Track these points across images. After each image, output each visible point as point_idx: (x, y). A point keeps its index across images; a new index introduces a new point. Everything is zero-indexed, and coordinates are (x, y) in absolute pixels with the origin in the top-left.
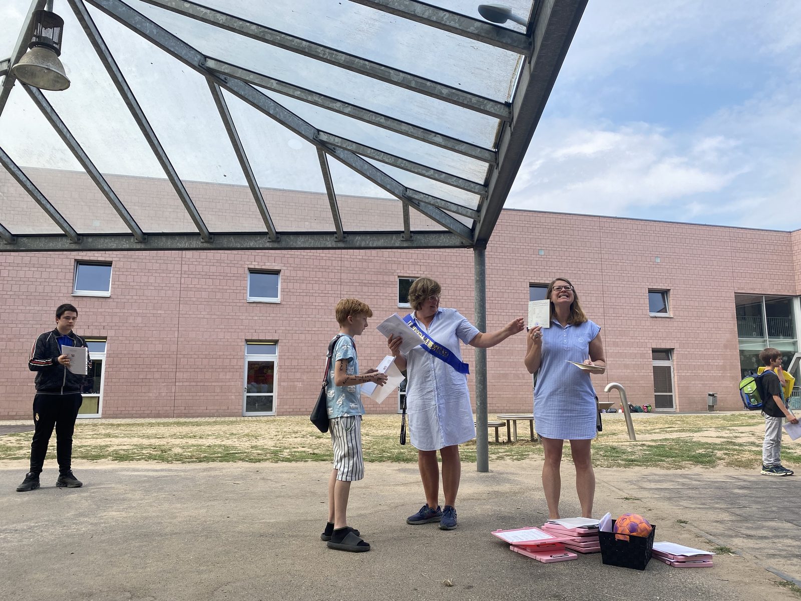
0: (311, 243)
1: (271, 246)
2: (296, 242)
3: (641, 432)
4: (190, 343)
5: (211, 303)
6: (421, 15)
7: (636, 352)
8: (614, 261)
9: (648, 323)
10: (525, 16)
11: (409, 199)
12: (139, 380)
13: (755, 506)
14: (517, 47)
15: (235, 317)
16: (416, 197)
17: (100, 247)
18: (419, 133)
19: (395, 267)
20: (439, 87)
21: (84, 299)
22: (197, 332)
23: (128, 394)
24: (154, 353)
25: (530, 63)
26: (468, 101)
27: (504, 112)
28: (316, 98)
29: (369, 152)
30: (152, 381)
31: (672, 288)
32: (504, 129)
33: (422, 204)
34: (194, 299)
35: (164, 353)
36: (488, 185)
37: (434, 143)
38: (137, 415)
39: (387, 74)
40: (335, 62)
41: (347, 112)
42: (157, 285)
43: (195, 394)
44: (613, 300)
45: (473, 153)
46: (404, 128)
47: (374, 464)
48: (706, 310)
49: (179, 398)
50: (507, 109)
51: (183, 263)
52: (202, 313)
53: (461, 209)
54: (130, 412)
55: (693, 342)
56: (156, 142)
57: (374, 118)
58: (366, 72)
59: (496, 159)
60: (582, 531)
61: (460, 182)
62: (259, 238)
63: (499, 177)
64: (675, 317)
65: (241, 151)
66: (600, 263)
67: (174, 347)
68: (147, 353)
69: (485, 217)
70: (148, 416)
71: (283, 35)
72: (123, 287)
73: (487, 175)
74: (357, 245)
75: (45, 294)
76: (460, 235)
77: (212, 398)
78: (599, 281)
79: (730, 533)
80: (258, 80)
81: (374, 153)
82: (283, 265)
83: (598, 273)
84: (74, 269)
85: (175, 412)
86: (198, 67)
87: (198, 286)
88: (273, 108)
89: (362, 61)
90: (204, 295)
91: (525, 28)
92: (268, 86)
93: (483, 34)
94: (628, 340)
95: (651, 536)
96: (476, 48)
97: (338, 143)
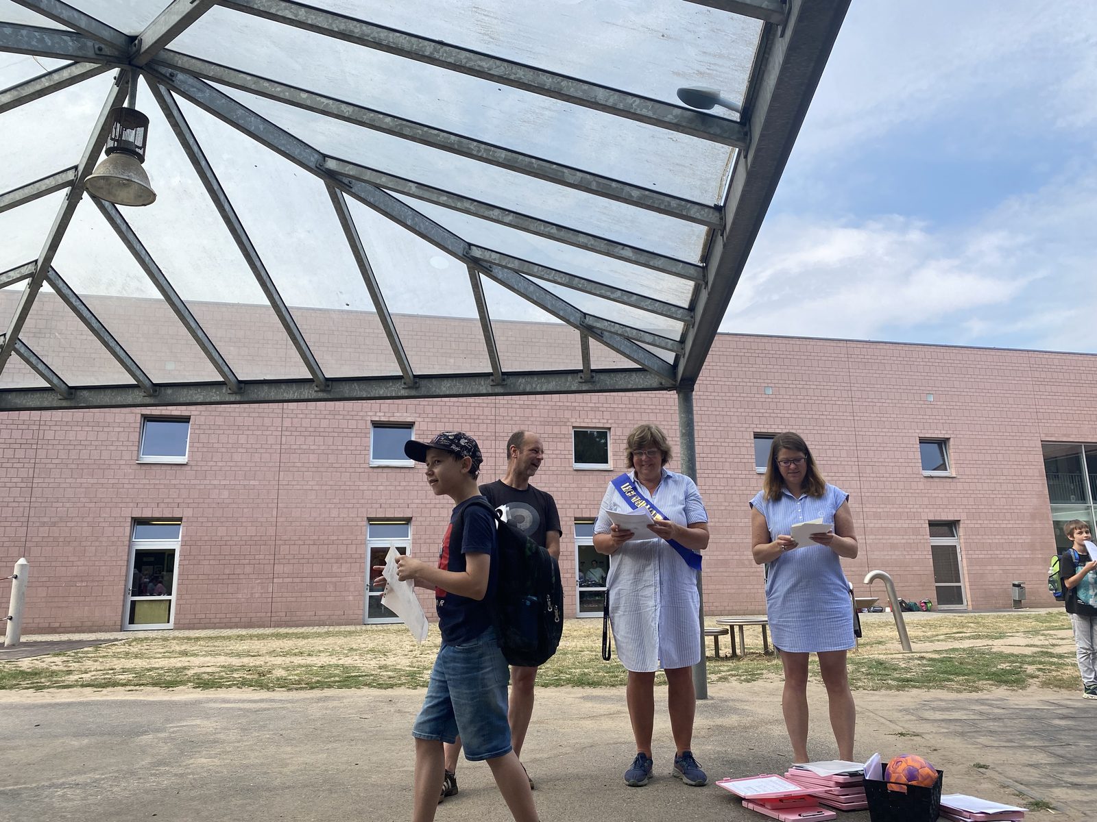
0: (459, 389)
1: (406, 395)
2: (440, 388)
3: (919, 639)
4: (294, 524)
5: (322, 469)
6: (604, 103)
7: (906, 526)
8: (869, 400)
9: (921, 486)
10: (738, 99)
11: (589, 328)
12: (225, 577)
13: (1083, 743)
14: (729, 138)
15: (353, 488)
16: (598, 325)
17: (182, 400)
18: (602, 245)
19: (567, 414)
20: (628, 188)
21: (153, 467)
22: (303, 509)
23: (209, 596)
24: (243, 538)
25: (746, 157)
26: (665, 206)
27: (714, 217)
28: (467, 205)
29: (536, 270)
30: (241, 577)
31: (952, 436)
32: (714, 238)
33: (606, 334)
34: (299, 465)
35: (258, 538)
36: (694, 309)
37: (622, 257)
38: (221, 624)
39: (560, 174)
40: (493, 161)
41: (507, 222)
42: (249, 446)
43: (299, 594)
44: (871, 454)
45: (674, 270)
46: (582, 239)
47: (548, 689)
48: (1002, 466)
49: (279, 599)
50: (717, 214)
51: (285, 416)
52: (310, 483)
53: (658, 339)
54: (213, 620)
55: (986, 511)
56: (258, 264)
57: (542, 228)
58: (532, 172)
59: (705, 277)
60: (841, 779)
61: (656, 305)
62: (391, 384)
63: (709, 299)
64: (958, 477)
65: (369, 272)
66: (851, 403)
67: (271, 531)
68: (236, 538)
69: (691, 349)
70: (236, 626)
71: (426, 129)
72: (205, 450)
73: (692, 296)
74: (521, 389)
75: (102, 462)
76: (658, 373)
77: (323, 599)
78: (850, 429)
79: (1049, 781)
80: (392, 183)
81: (543, 271)
82: (417, 415)
83: (849, 418)
84: (140, 428)
85: (273, 619)
86: (316, 169)
87: (304, 447)
88: (411, 217)
89: (527, 159)
90: (313, 458)
91: (739, 114)
92: (405, 191)
93: (684, 124)
94: (894, 510)
95: (936, 786)
96: (675, 139)
97: (495, 259)
